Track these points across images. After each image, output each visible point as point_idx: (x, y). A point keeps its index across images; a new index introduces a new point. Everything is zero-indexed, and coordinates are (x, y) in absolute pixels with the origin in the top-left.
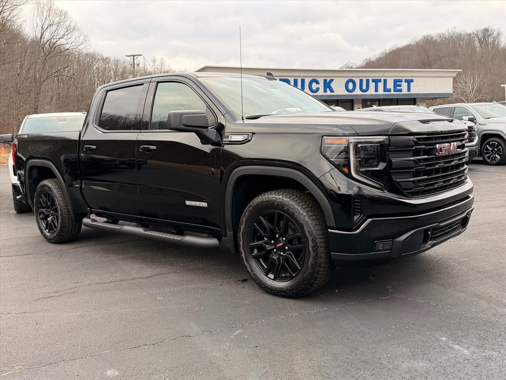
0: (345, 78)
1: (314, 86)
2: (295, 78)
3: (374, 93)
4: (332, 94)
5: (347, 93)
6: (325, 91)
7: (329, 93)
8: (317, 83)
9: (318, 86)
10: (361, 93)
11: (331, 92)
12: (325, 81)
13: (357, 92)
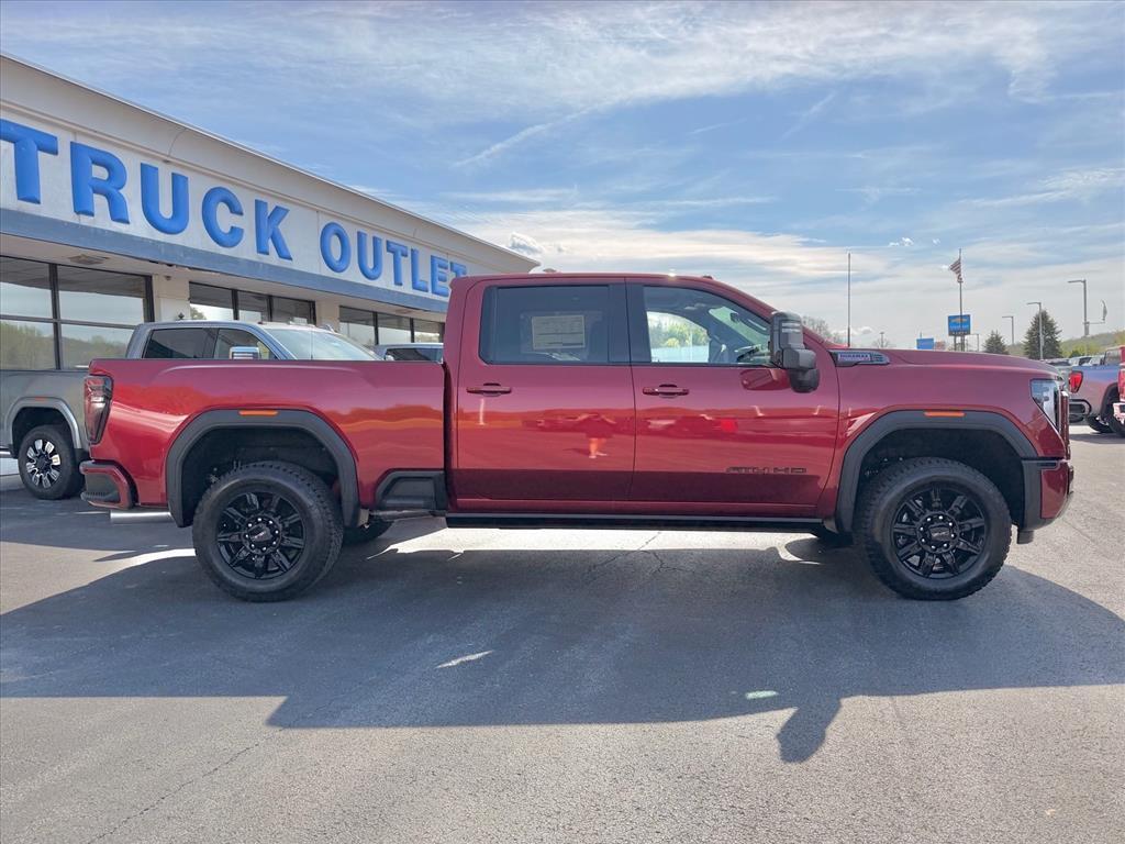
0: (321, 216)
1: (225, 220)
2: (146, 161)
3: (393, 287)
4: (285, 263)
5: (327, 272)
6: (262, 250)
7: (273, 259)
8: (235, 209)
9: (236, 221)
10: (362, 280)
11: (281, 256)
12: (259, 205)
13: (353, 274)
